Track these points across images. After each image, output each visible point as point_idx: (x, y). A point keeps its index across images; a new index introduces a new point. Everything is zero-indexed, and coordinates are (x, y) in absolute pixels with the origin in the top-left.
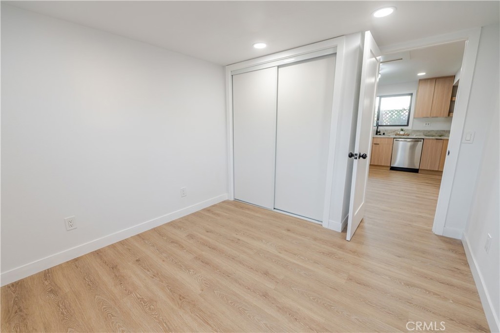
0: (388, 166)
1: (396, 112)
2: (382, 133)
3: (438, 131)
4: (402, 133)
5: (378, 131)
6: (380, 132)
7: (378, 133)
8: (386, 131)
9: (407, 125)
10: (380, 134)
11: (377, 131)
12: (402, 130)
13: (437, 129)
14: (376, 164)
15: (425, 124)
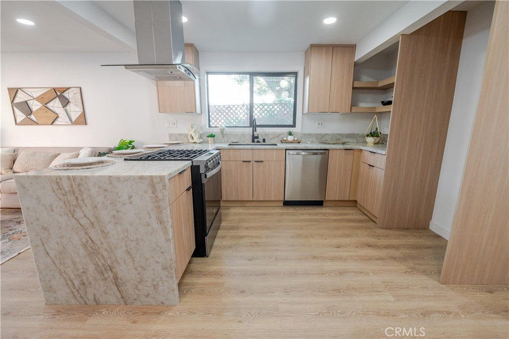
0: (280, 201)
1: (266, 107)
2: (261, 139)
3: (333, 134)
4: (290, 138)
5: (256, 135)
6: (257, 138)
7: (256, 140)
8: (266, 135)
9: (294, 126)
10: (258, 142)
11: (253, 135)
12: (290, 134)
13: (332, 132)
14: (262, 199)
15: (317, 124)
